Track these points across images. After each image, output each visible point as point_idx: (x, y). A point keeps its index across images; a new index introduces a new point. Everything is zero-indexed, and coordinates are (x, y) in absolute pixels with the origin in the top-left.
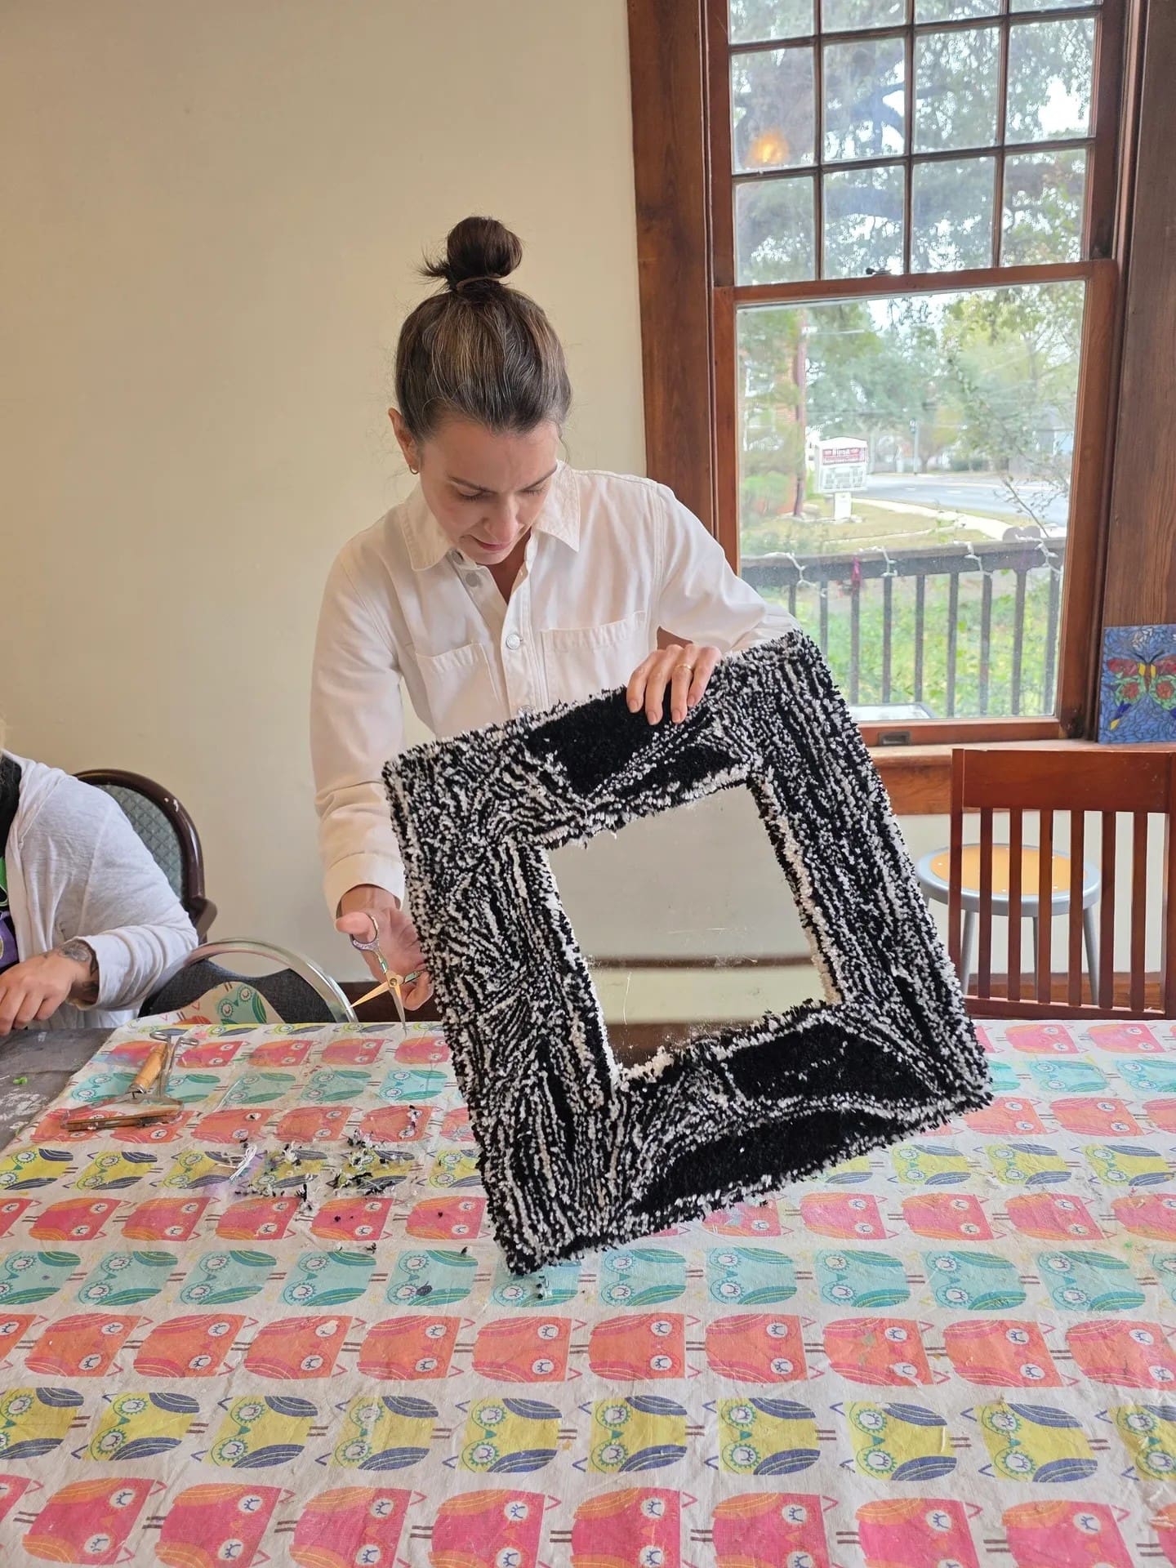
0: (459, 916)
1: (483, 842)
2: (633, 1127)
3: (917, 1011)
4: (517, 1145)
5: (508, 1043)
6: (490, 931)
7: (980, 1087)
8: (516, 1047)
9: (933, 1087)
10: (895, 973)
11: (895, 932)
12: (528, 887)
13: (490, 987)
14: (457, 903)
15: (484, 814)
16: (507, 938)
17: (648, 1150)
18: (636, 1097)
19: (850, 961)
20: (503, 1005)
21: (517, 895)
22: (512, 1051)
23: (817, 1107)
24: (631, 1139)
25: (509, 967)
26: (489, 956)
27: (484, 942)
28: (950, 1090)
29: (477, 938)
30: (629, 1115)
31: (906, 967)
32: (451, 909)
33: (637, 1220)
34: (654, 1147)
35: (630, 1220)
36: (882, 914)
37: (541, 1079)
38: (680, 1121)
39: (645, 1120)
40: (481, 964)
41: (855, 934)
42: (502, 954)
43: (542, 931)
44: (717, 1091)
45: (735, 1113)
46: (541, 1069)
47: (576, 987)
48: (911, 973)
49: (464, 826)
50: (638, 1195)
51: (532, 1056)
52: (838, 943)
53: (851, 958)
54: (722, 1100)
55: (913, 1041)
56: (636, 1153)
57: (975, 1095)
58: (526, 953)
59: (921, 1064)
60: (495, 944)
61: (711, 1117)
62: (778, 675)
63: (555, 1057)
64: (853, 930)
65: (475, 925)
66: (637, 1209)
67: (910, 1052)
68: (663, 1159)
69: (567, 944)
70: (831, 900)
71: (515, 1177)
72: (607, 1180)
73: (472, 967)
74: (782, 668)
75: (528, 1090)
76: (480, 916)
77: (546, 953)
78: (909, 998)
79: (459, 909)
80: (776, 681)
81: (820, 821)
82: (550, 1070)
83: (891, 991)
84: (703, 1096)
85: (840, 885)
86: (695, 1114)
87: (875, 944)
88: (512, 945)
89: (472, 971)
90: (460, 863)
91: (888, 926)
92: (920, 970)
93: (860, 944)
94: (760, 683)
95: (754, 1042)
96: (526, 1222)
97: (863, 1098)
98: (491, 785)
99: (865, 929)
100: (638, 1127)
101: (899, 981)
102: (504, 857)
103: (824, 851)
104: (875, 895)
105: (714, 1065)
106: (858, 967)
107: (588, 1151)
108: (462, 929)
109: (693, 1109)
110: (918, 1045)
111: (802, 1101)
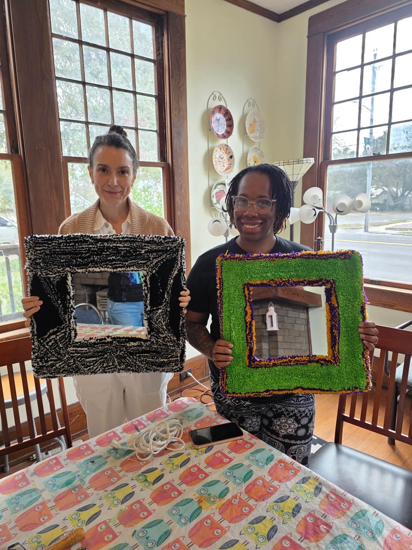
0: (88, 368)
1: (67, 356)
2: (160, 336)
3: (156, 251)
4: (153, 365)
5: (127, 362)
6: (95, 360)
7: (179, 243)
8: (129, 360)
9: (175, 255)
10: (143, 252)
11: (132, 248)
12: (85, 347)
13: (111, 364)
14: (85, 367)
15: (59, 354)
16: (99, 356)
17: (166, 334)
18: (152, 334)
19: (136, 265)
20: (116, 362)
21: (86, 351)
22: (129, 361)
23: (170, 288)
24: (162, 337)
25: (106, 358)
26: (102, 362)
27: (98, 363)
28: (177, 251)
29: (96, 364)
30: (156, 337)
31: (143, 249)
32: (86, 369)
33: (181, 340)
34: (166, 332)
35: (181, 342)
36: (126, 250)
37: (138, 356)
38: (162, 323)
39: (159, 332)
40: (103, 365)
41: (129, 260)
42: (102, 358)
43: (100, 346)
44: (157, 313)
45: (164, 309)
46: (136, 355)
47: (118, 341)
48: (145, 249)
49: (61, 360)
50: (175, 339)
51: (131, 357)
52: (130, 266)
53: (135, 264)
54: (160, 311)
55: (162, 255)
56: (166, 337)
57: (181, 245)
58: (104, 352)
59: (168, 256)
60: (99, 360)
61: (163, 315)
62: (39, 252)
63: (134, 351)
64: (127, 261)
65: (92, 364)
66: (178, 339)
67: (164, 257)
68: (169, 330)
69: (106, 340)
70: (117, 264)
71: (160, 367)
72: (170, 345)
73: (104, 367)
74: (37, 250)
75: (140, 360)
76: (90, 362)
77: (106, 347)
78: (152, 252)
79: (87, 367)
80: (41, 254)
81: (92, 259)
82: (136, 353)
83: (148, 255)
84: (157, 317)
85: (114, 260)
86: (161, 319)
87: (134, 256)
88: (101, 355)
89: (105, 368)
90: (72, 364)
91: (130, 250)
92: (145, 246)
93: (132, 260)
94: (40, 259)
95: (149, 299)
96: (171, 368)
97: (171, 275)
98: (51, 349)
99: (128, 257)
100: (160, 335)
101: (146, 252)
102: (74, 352)
103: (102, 260)
104: (120, 250)
105: (151, 311)
106: (138, 264)
107: (161, 348)
108: (93, 368)
109: (160, 320)
110: (164, 254)
111: (167, 291)
